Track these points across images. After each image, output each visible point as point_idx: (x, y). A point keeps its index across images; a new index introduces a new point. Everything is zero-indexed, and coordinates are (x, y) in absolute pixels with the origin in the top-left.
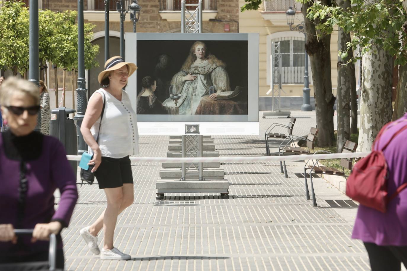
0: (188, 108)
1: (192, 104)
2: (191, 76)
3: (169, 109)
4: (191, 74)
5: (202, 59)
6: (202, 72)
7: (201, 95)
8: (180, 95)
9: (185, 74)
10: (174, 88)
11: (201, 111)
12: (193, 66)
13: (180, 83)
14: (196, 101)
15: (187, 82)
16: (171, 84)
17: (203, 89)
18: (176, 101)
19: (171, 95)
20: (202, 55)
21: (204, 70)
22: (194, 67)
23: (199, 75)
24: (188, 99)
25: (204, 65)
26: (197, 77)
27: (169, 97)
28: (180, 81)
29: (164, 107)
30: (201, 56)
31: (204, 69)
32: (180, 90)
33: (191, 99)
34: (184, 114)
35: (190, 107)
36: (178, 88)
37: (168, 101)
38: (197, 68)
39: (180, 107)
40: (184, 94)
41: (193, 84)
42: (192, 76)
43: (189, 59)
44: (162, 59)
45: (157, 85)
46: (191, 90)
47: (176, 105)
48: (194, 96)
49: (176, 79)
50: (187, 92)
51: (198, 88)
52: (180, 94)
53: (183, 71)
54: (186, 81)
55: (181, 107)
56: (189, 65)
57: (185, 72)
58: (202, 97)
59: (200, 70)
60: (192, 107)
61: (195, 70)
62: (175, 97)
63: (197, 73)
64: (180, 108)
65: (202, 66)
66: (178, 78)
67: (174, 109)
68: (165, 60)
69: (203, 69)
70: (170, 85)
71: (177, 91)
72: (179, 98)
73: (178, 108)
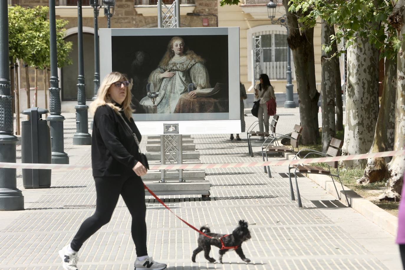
0: (166, 106)
1: (171, 102)
2: (169, 73)
3: (147, 107)
4: (169, 71)
5: (180, 55)
6: (180, 69)
7: (180, 93)
8: (157, 93)
9: (163, 71)
10: (152, 85)
11: (180, 109)
12: (170, 62)
13: (158, 81)
14: (175, 99)
15: (165, 79)
16: (149, 82)
17: (181, 87)
18: (154, 99)
19: (148, 93)
20: (180, 50)
21: (182, 66)
22: (172, 64)
23: (177, 72)
24: (166, 97)
25: (183, 62)
26: (175, 74)
27: (146, 95)
28: (158, 78)
29: (142, 106)
30: (179, 52)
31: (183, 65)
32: (158, 87)
33: (170, 96)
34: (163, 113)
35: (169, 105)
36: (155, 86)
37: (146, 100)
38: (175, 64)
39: (158, 105)
40: (163, 92)
41: (171, 81)
42: (170, 73)
43: (167, 55)
44: (139, 55)
45: (133, 83)
46: (169, 88)
47: (154, 103)
48: (172, 94)
49: (154, 76)
50: (165, 90)
51: (177, 85)
52: (158, 92)
53: (160, 68)
54: (164, 78)
55: (159, 106)
56: (166, 61)
57: (162, 68)
58: (182, 95)
59: (178, 66)
60: (171, 105)
61: (173, 66)
62: (153, 95)
63: (176, 70)
64: (158, 107)
65: (181, 62)
66: (156, 75)
67: (152, 108)
68: (141, 57)
69: (181, 65)
70: (148, 83)
71: (155, 88)
72: (157, 96)
73: (156, 106)
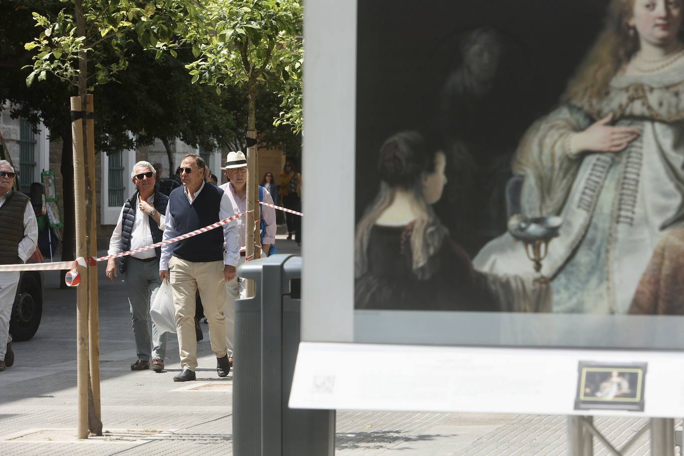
0: (594, 281)
1: (614, 266)
2: (610, 129)
3: (506, 284)
4: (613, 123)
5: (667, 46)
6: (663, 112)
7: (658, 221)
8: (555, 221)
9: (581, 119)
10: (530, 184)
11: (655, 296)
12: (619, 81)
13: (557, 165)
14: (633, 247)
15: (590, 160)
16: (517, 170)
17: (667, 195)
18: (537, 249)
19: (513, 222)
20: (665, 27)
21: (674, 100)
22: (627, 89)
23: (648, 126)
24: (593, 242)
25: (677, 79)
26: (637, 136)
27: (502, 228)
28: (558, 152)
29: (482, 277)
30: (660, 33)
31: (677, 94)
32: (558, 195)
33: (610, 238)
34: (577, 310)
35: (605, 277)
36: (545, 187)
37: (502, 249)
38: (638, 91)
39: (555, 276)
40: (578, 218)
41: (620, 168)
42: (617, 129)
43: (604, 49)
44: (475, 48)
45: (447, 172)
46: (608, 197)
47: (538, 266)
48: (622, 228)
49: (541, 145)
50: (592, 207)
51: (646, 185)
52: (558, 213)
53: (572, 108)
54: (584, 154)
55: (562, 279)
56: (600, 75)
57: (580, 109)
58: (666, 233)
59: (653, 99)
60: (616, 277)
61: (632, 99)
62: (533, 229)
63: (642, 118)
64: (555, 285)
65: (667, 81)
66: (548, 141)
67: (529, 286)
68: (486, 55)
69: (668, 97)
70: (510, 174)
71: (543, 199)
72: (552, 233)
73: (546, 282)
